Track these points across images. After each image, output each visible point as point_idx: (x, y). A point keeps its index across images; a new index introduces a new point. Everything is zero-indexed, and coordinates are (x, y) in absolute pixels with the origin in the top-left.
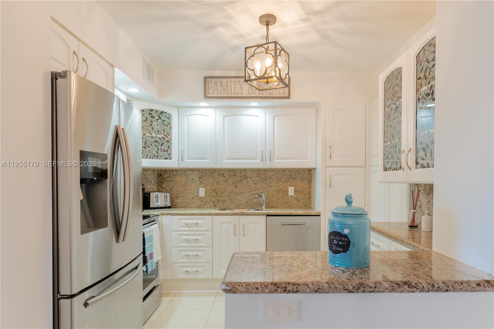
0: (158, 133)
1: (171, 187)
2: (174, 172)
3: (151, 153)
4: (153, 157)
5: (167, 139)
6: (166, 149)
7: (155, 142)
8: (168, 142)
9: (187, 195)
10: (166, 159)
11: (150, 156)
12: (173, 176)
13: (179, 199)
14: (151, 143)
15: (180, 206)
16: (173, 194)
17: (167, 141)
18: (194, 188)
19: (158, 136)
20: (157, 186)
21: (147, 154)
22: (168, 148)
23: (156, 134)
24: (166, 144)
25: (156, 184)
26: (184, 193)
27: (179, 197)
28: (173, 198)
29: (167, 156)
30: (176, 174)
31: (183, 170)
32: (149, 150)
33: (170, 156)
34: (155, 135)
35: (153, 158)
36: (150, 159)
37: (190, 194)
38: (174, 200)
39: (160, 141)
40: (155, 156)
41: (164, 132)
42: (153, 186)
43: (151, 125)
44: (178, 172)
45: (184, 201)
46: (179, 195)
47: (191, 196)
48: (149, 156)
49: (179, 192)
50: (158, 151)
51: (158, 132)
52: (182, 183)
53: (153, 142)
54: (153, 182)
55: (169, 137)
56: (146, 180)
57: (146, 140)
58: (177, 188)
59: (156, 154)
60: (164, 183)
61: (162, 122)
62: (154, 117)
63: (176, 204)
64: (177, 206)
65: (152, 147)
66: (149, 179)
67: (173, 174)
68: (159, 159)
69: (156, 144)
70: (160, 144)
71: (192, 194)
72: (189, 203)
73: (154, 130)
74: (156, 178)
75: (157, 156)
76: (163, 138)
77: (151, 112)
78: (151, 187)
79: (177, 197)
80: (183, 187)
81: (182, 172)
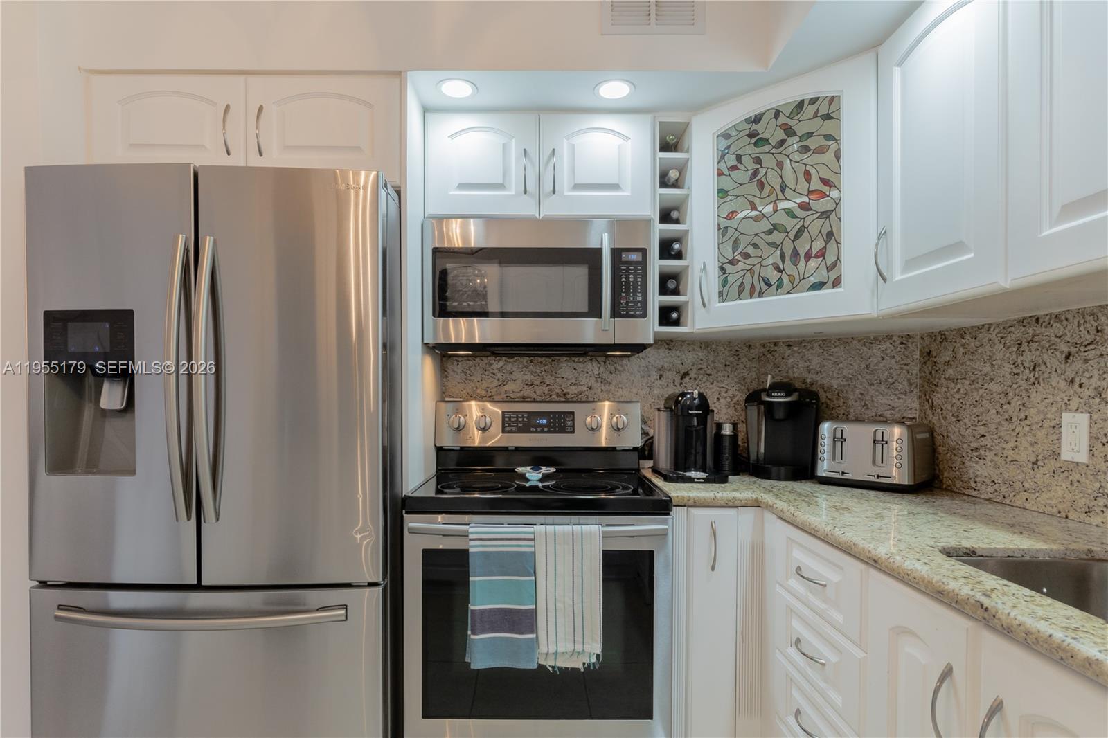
0: (780, 196)
1: (958, 404)
2: (968, 337)
3: (756, 276)
4: (764, 287)
5: (821, 205)
6: (818, 245)
7: (770, 232)
8: (825, 215)
9: (1012, 444)
10: (819, 286)
11: (753, 287)
12: (965, 354)
13: (982, 461)
14: (757, 240)
15: (986, 492)
16: (963, 436)
17: (822, 213)
18: (1039, 412)
19: (782, 205)
20: (920, 397)
21: (738, 283)
22: (826, 243)
23: (775, 201)
24: (815, 226)
25: (916, 392)
26: (1002, 434)
27: (983, 453)
28: (964, 454)
29: (822, 275)
30: (973, 344)
31: (998, 325)
32: (748, 267)
33: (833, 275)
34: (769, 209)
35: (761, 294)
36: (751, 298)
37: (1025, 444)
38: (968, 463)
39: (790, 223)
40: (770, 286)
41: (808, 180)
42: (899, 398)
43: (755, 173)
44: (983, 335)
45: (998, 472)
46: (984, 442)
47: (1025, 456)
48: (748, 287)
49: (982, 430)
50: (783, 262)
51: (783, 191)
52: (995, 387)
53: (763, 236)
54: (902, 386)
55: (834, 194)
56: (869, 377)
57: (737, 234)
58: (975, 410)
59: (773, 276)
60: (937, 386)
61: (801, 144)
62: (765, 141)
63: (973, 484)
64: (974, 493)
65: (759, 253)
66: (883, 372)
67: (963, 345)
68: (789, 293)
69: (777, 237)
70: (792, 235)
71: (1031, 445)
72: (1018, 485)
73: (767, 189)
74: (915, 370)
75: (780, 283)
76: (805, 207)
77: (755, 127)
78: (890, 402)
79: (977, 449)
80: (998, 407)
81: (993, 336)
